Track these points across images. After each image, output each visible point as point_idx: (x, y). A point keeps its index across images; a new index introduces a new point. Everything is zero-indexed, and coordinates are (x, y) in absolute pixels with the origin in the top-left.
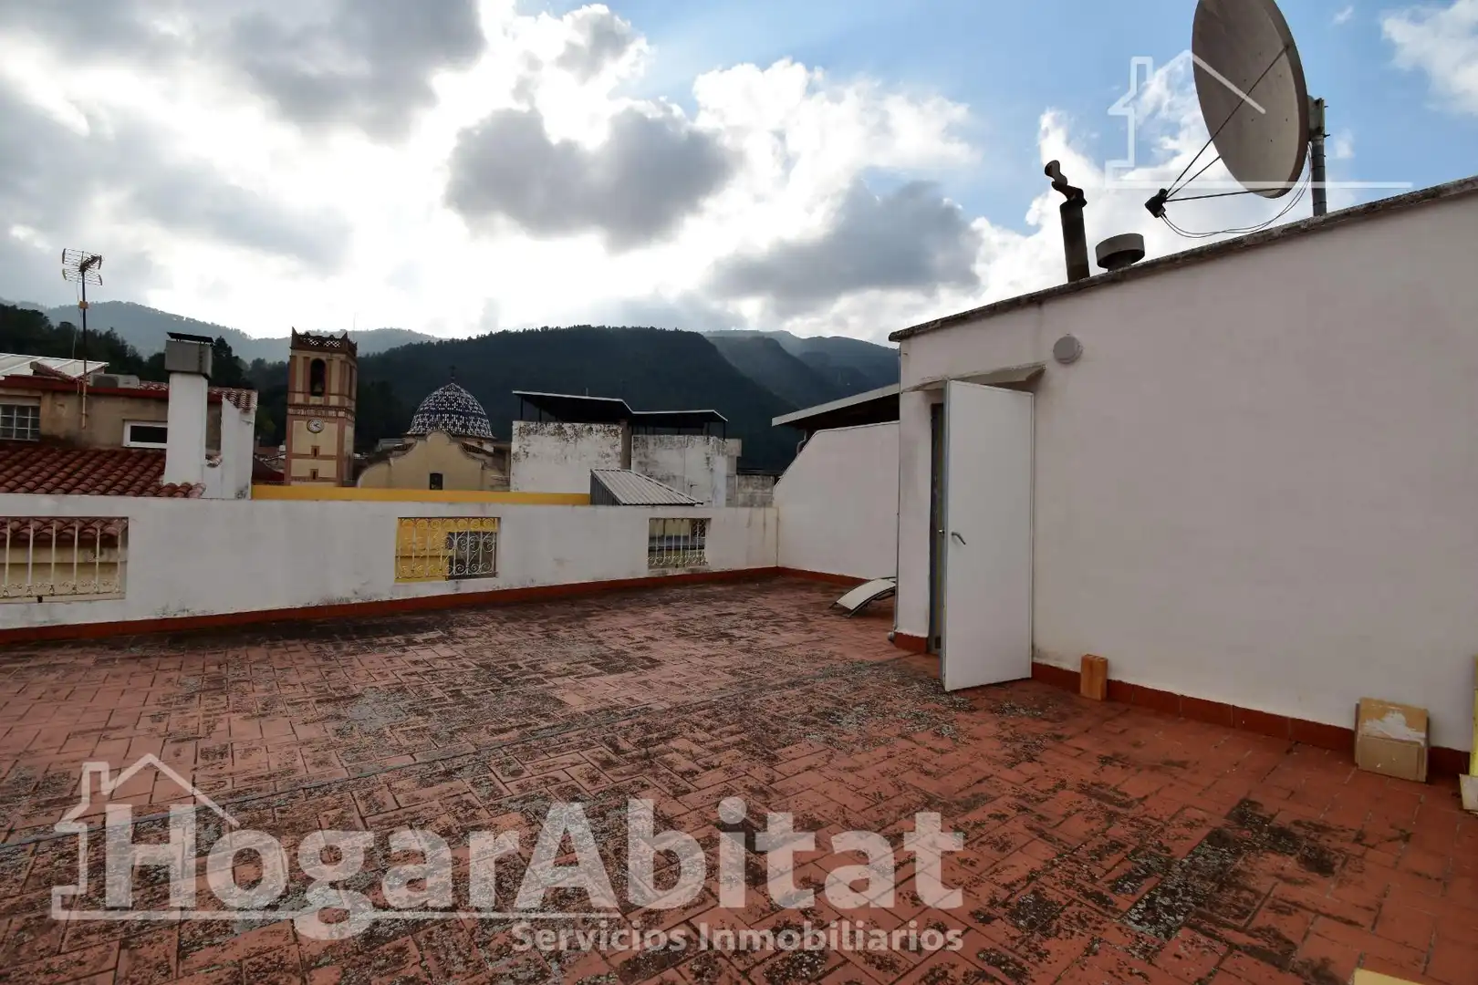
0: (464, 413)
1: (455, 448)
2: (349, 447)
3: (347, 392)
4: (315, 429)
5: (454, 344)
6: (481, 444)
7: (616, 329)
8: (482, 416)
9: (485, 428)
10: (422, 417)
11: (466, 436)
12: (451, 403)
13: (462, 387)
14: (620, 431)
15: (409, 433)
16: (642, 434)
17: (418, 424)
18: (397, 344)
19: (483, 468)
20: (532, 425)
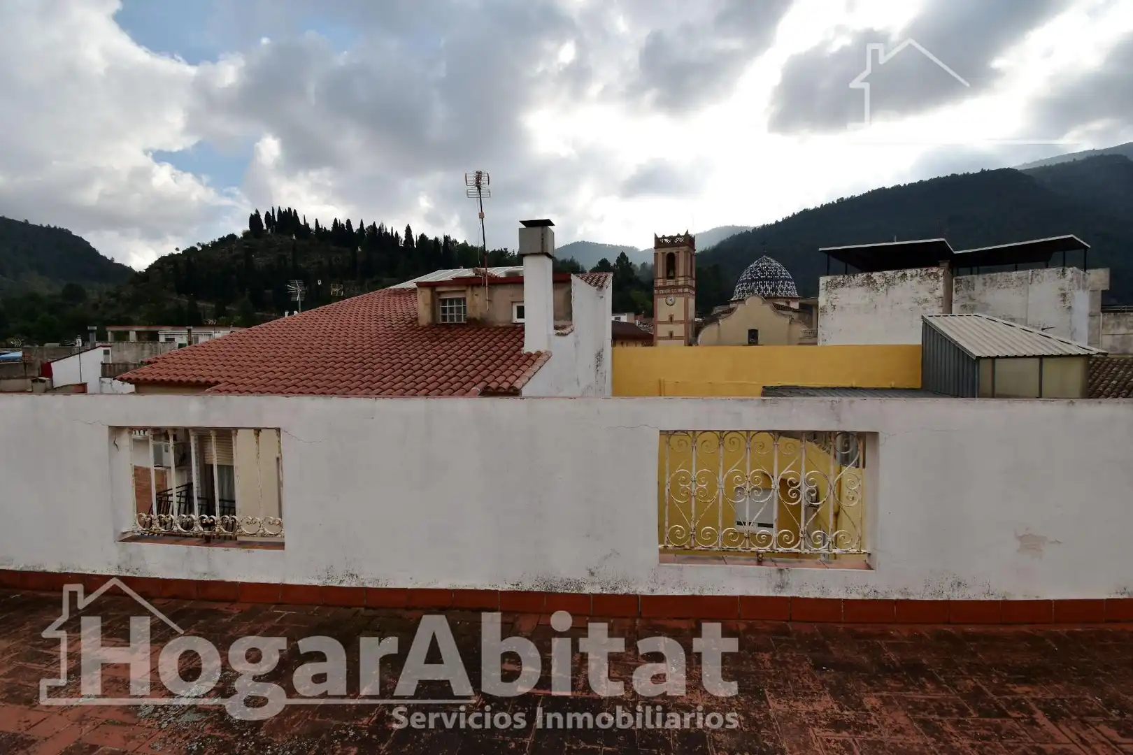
0: (774, 279)
1: (767, 308)
2: (692, 313)
3: (689, 274)
4: (670, 302)
5: (766, 229)
6: (788, 303)
7: (912, 186)
8: (789, 280)
9: (791, 289)
10: (742, 286)
11: (776, 297)
12: (763, 272)
13: (772, 258)
14: (941, 274)
15: (733, 299)
16: (967, 274)
17: (739, 292)
18: (724, 237)
19: (790, 323)
20: (840, 278)
